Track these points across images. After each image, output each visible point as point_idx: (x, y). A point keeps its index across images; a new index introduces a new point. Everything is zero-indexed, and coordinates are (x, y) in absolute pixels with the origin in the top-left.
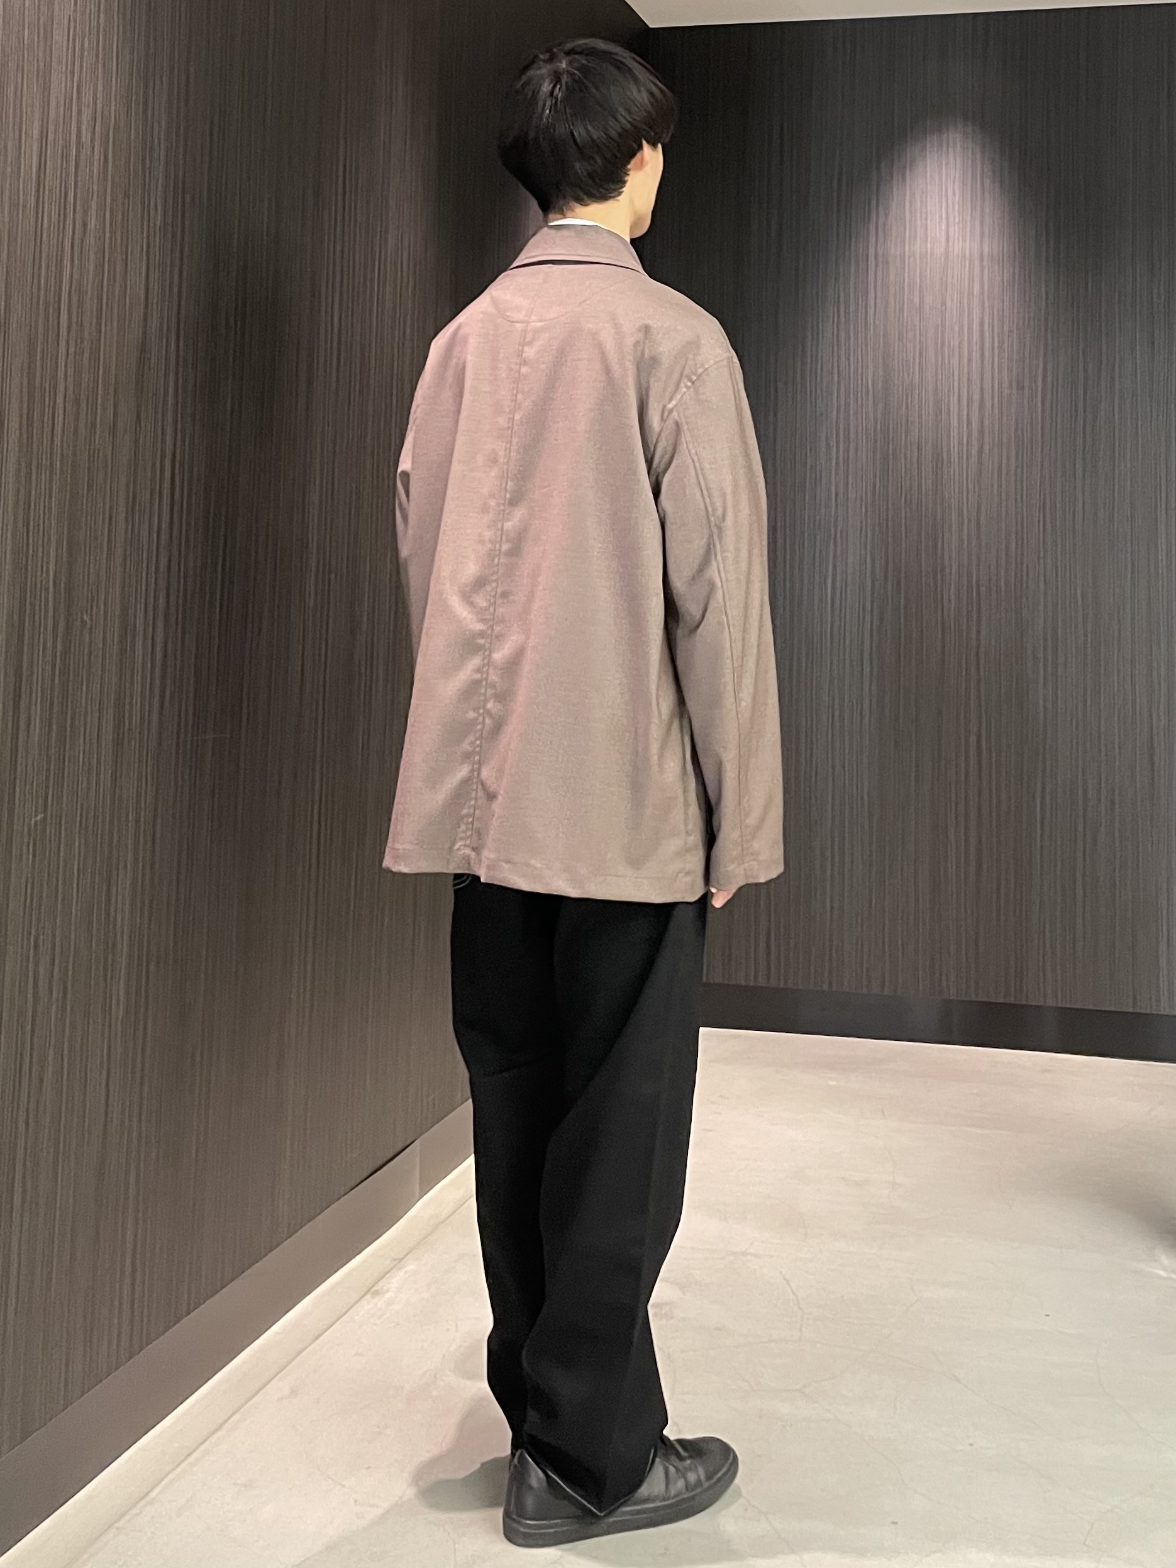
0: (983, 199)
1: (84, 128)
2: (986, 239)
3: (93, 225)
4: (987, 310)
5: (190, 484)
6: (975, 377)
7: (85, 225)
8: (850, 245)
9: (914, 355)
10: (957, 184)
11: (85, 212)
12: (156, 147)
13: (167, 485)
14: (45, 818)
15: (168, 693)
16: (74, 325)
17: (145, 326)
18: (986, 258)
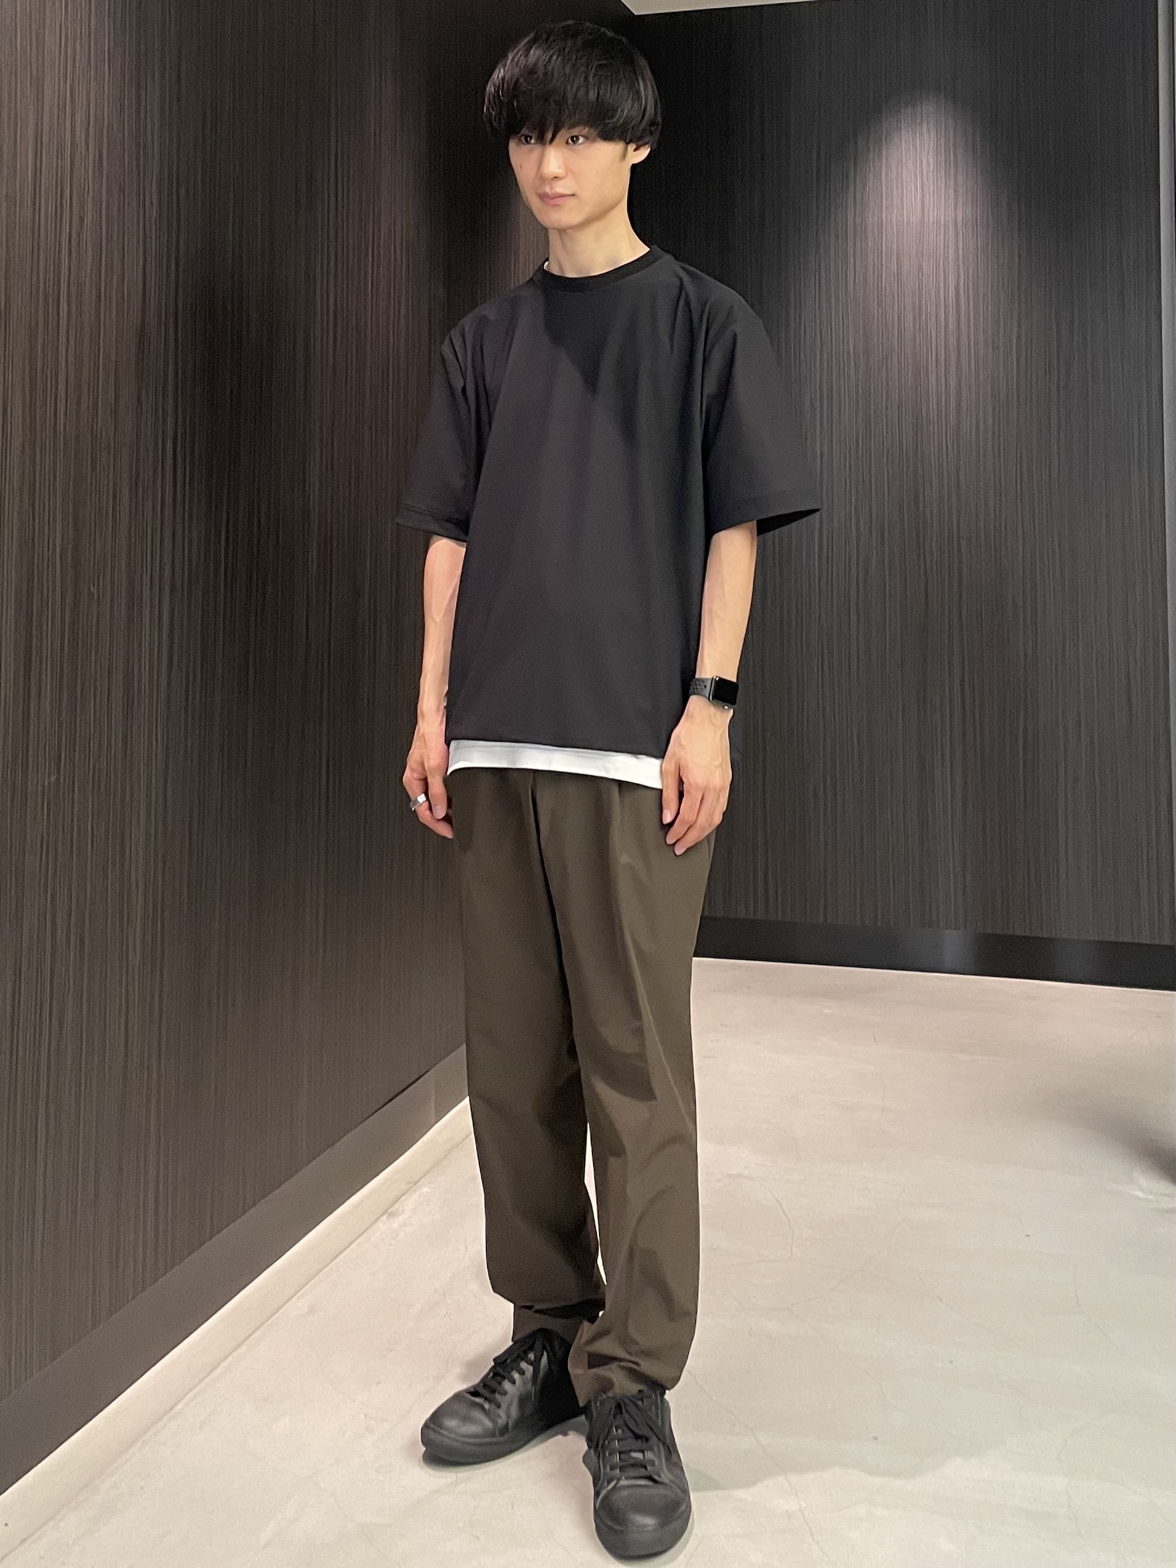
0: (956, 168)
1: (78, 129)
2: (960, 206)
3: (90, 221)
4: (962, 273)
5: (192, 462)
6: (952, 340)
7: (82, 220)
8: (829, 217)
9: (893, 317)
10: (931, 152)
11: (82, 207)
12: (150, 144)
13: (169, 461)
14: (58, 779)
15: (175, 658)
16: (74, 316)
17: (144, 313)
18: (959, 225)
